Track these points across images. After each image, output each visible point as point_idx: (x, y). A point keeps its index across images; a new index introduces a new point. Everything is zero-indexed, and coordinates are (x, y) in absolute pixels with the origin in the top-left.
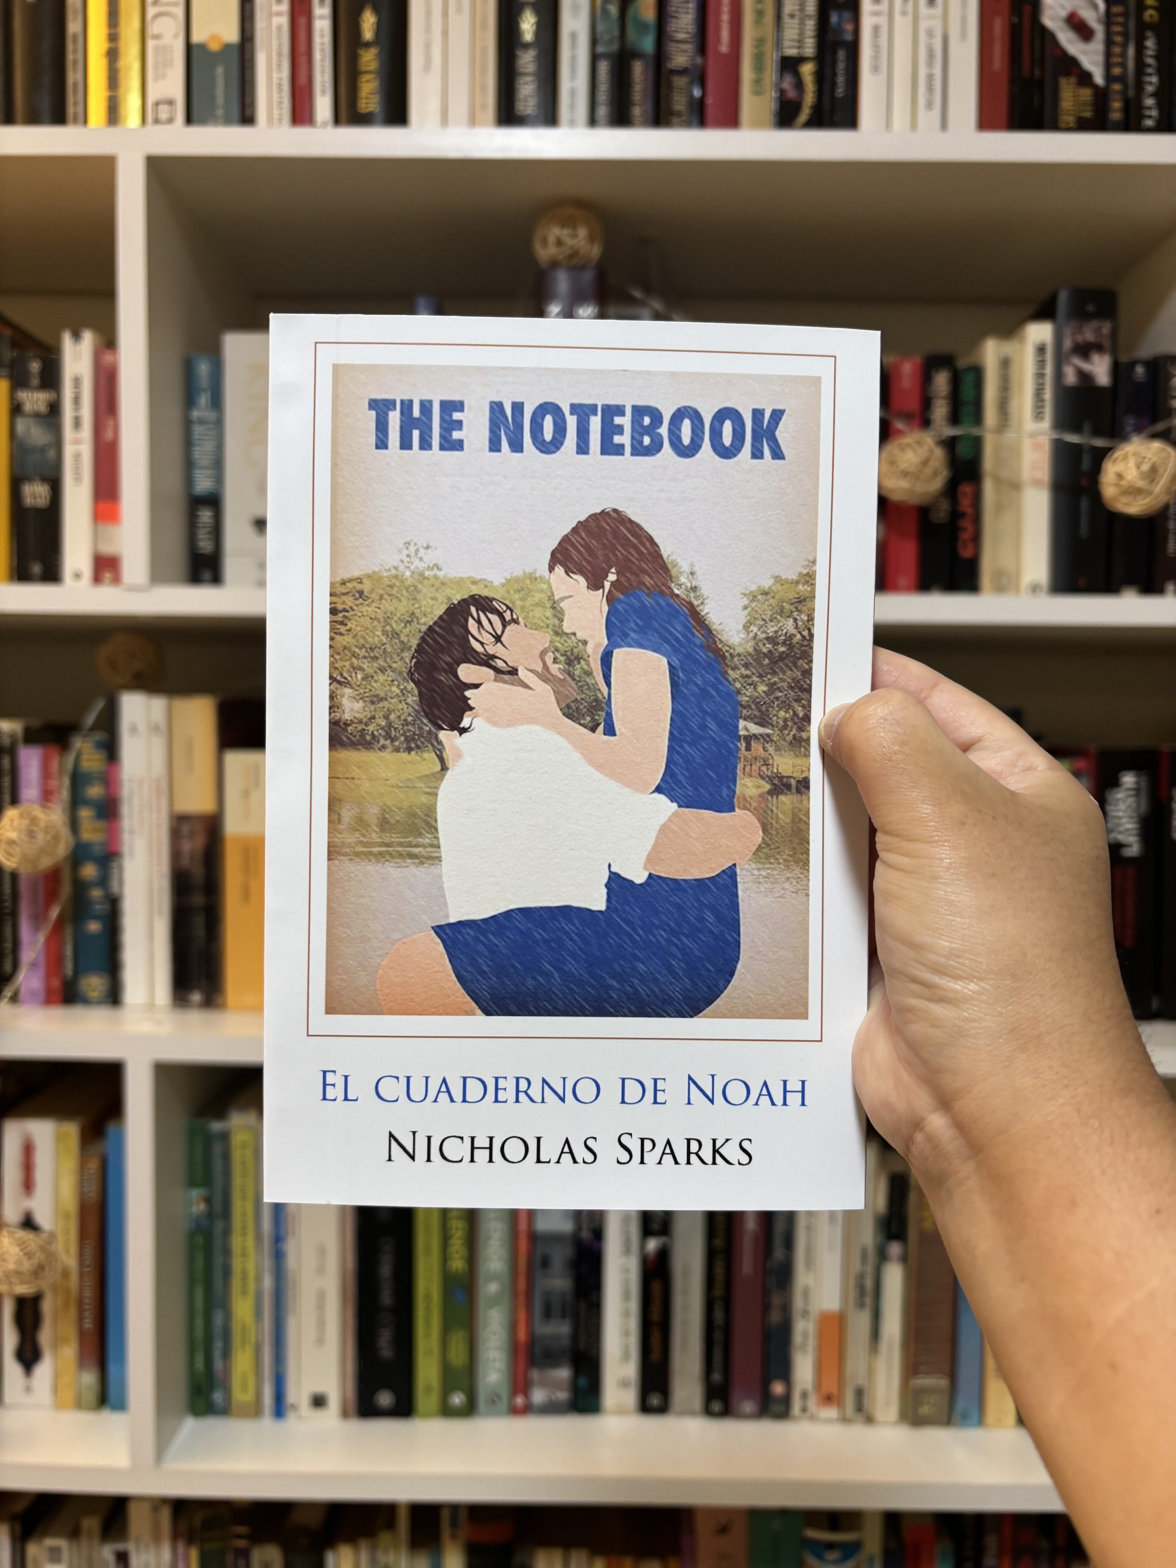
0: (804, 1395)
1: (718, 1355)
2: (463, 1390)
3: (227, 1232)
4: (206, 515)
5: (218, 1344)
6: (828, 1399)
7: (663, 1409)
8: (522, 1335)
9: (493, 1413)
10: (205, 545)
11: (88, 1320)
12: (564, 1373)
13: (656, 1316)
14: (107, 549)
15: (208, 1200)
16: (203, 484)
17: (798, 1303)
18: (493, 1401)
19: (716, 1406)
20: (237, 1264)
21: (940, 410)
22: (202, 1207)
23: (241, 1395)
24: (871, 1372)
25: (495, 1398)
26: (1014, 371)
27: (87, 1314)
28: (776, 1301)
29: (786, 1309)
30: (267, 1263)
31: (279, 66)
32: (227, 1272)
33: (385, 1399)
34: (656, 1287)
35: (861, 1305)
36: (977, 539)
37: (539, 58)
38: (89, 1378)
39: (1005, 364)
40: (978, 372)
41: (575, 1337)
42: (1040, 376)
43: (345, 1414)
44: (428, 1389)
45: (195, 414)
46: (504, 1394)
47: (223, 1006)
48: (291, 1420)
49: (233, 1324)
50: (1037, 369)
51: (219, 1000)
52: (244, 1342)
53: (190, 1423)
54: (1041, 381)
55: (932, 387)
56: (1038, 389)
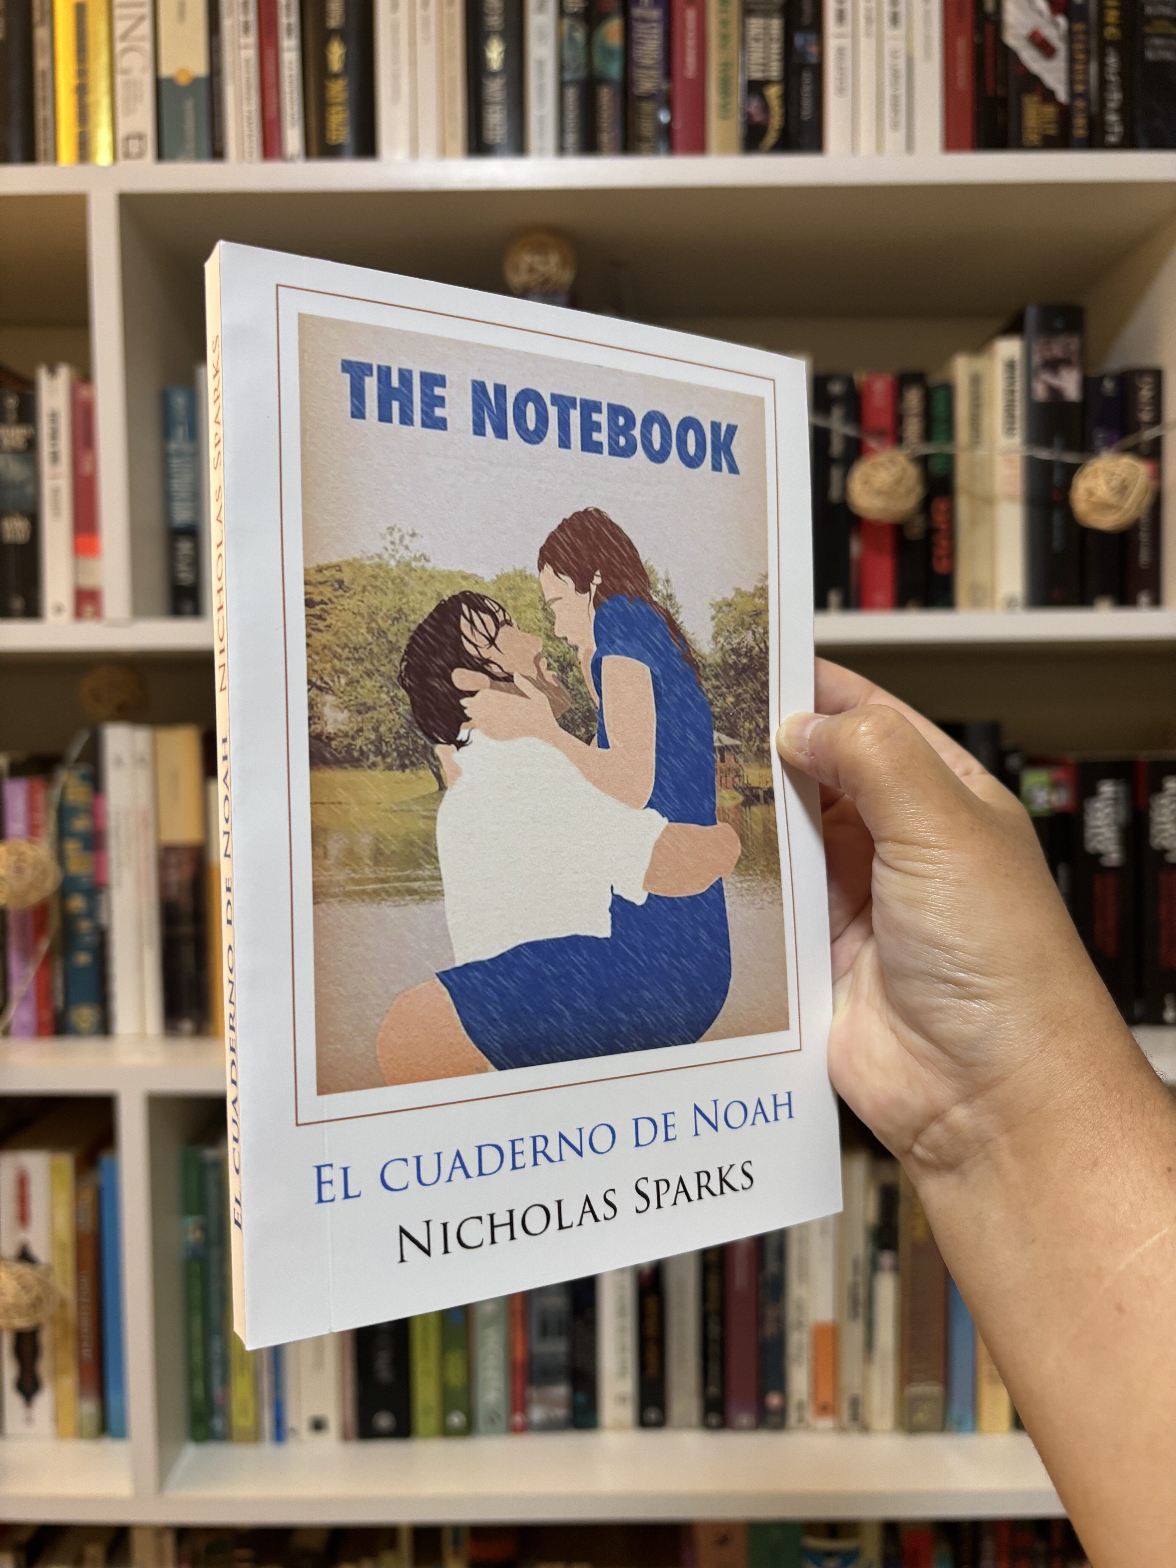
0: (800, 1406)
1: (714, 1369)
2: (461, 1410)
3: (226, 1259)
4: (185, 547)
5: (217, 1372)
6: (824, 1409)
7: (660, 1423)
8: (519, 1354)
9: (492, 1431)
10: (185, 576)
11: (86, 1350)
12: (561, 1391)
13: (651, 1331)
14: (87, 582)
15: (204, 1229)
16: (182, 515)
17: (792, 1315)
18: (492, 1420)
19: (714, 1419)
21: (913, 428)
22: (198, 1234)
23: (241, 1420)
24: (866, 1381)
25: (495, 1417)
26: (985, 388)
27: (85, 1344)
28: (770, 1313)
29: (781, 1321)
31: (249, 99)
32: (224, 1298)
33: (384, 1421)
34: (651, 1303)
35: (854, 1315)
36: (952, 554)
37: (508, 86)
38: (89, 1408)
39: (976, 381)
40: (949, 389)
41: (572, 1354)
42: (1010, 392)
43: (345, 1437)
44: (428, 1410)
45: (173, 446)
46: (503, 1411)
47: (214, 1034)
48: (291, 1445)
49: (232, 1351)
50: (1007, 385)
51: (210, 1028)
52: (242, 1369)
53: (191, 1449)
54: (1011, 397)
55: (904, 406)
56: (1008, 406)
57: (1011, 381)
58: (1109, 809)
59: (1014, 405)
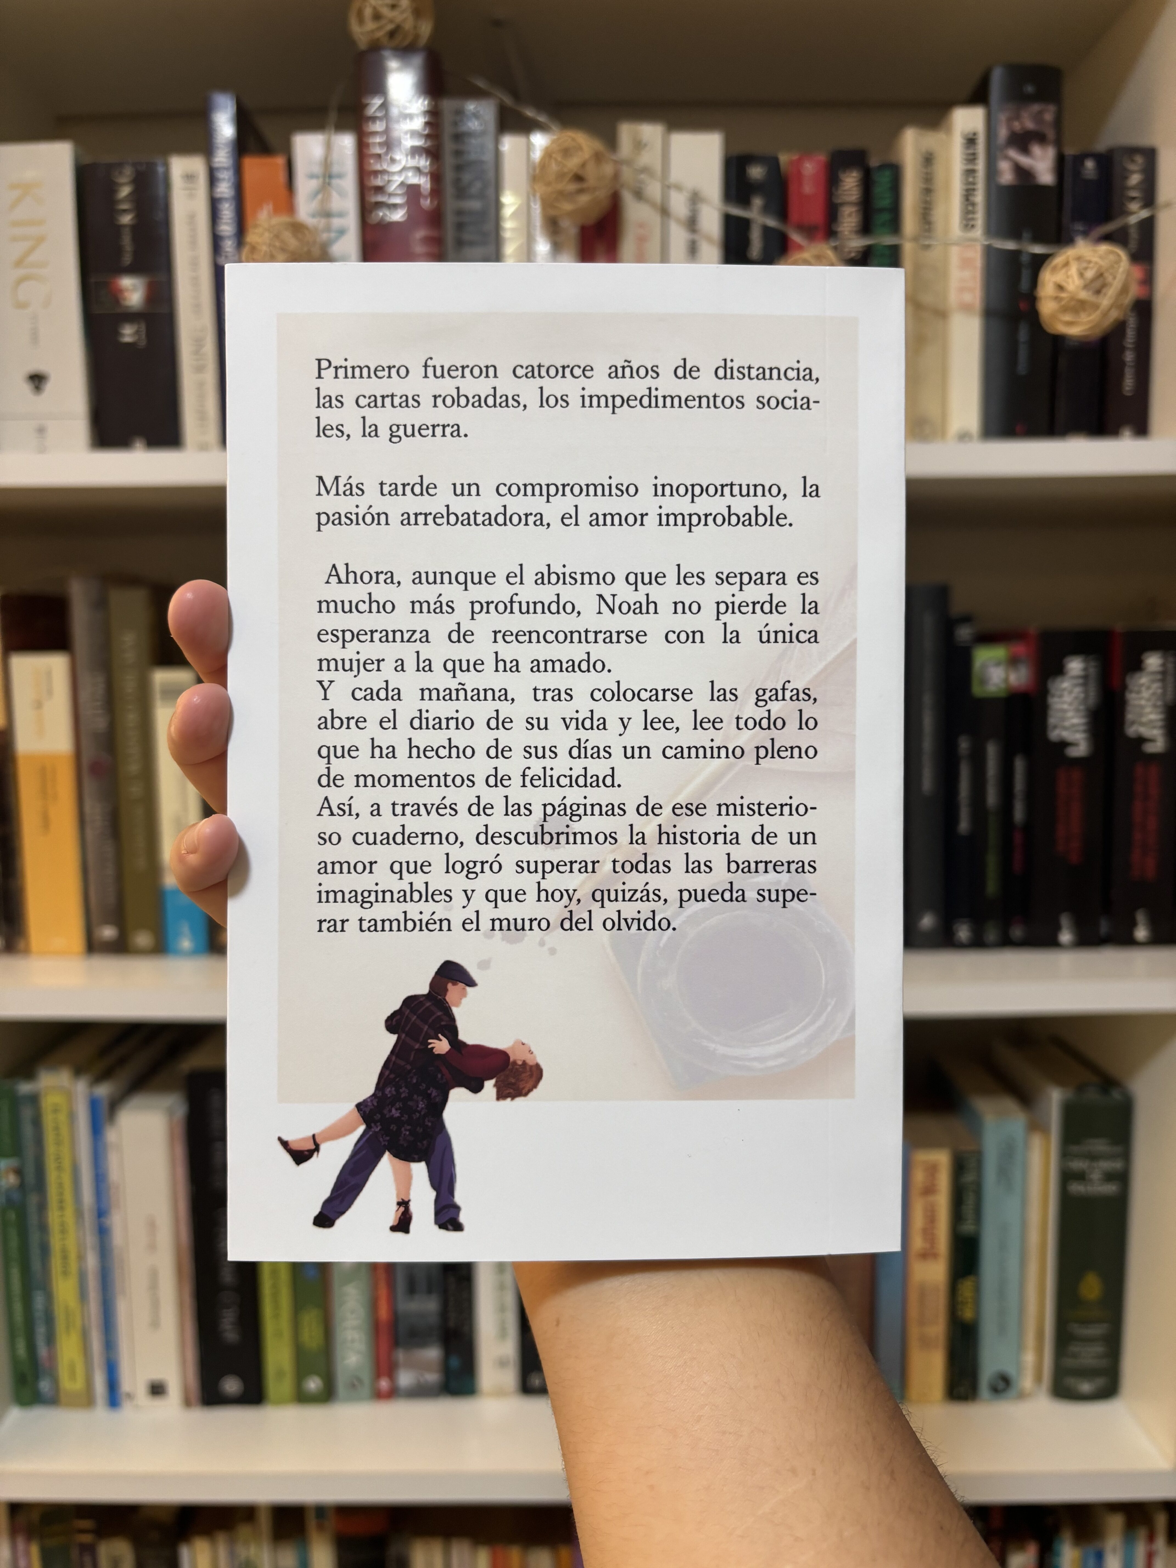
2: (318, 1374)
3: (42, 1207)
5: (41, 1330)
8: (384, 1313)
9: (354, 1397)
12: (433, 1354)
15: (19, 1172)
18: (354, 1385)
20: (56, 1243)
21: (849, 219)
22: (12, 1179)
23: (70, 1383)
25: (356, 1383)
26: (939, 170)
30: (90, 1240)
32: (45, 1250)
33: (231, 1385)
39: (928, 160)
40: (895, 171)
41: (444, 1313)
42: (970, 173)
43: (187, 1403)
44: (280, 1374)
46: (366, 1375)
47: (27, 951)
48: (127, 1411)
49: (56, 1308)
50: (966, 164)
51: (21, 945)
52: (68, 1328)
53: (15, 1414)
54: (971, 180)
55: (840, 192)
56: (967, 190)
57: (971, 158)
58: (1078, 690)
59: (974, 190)
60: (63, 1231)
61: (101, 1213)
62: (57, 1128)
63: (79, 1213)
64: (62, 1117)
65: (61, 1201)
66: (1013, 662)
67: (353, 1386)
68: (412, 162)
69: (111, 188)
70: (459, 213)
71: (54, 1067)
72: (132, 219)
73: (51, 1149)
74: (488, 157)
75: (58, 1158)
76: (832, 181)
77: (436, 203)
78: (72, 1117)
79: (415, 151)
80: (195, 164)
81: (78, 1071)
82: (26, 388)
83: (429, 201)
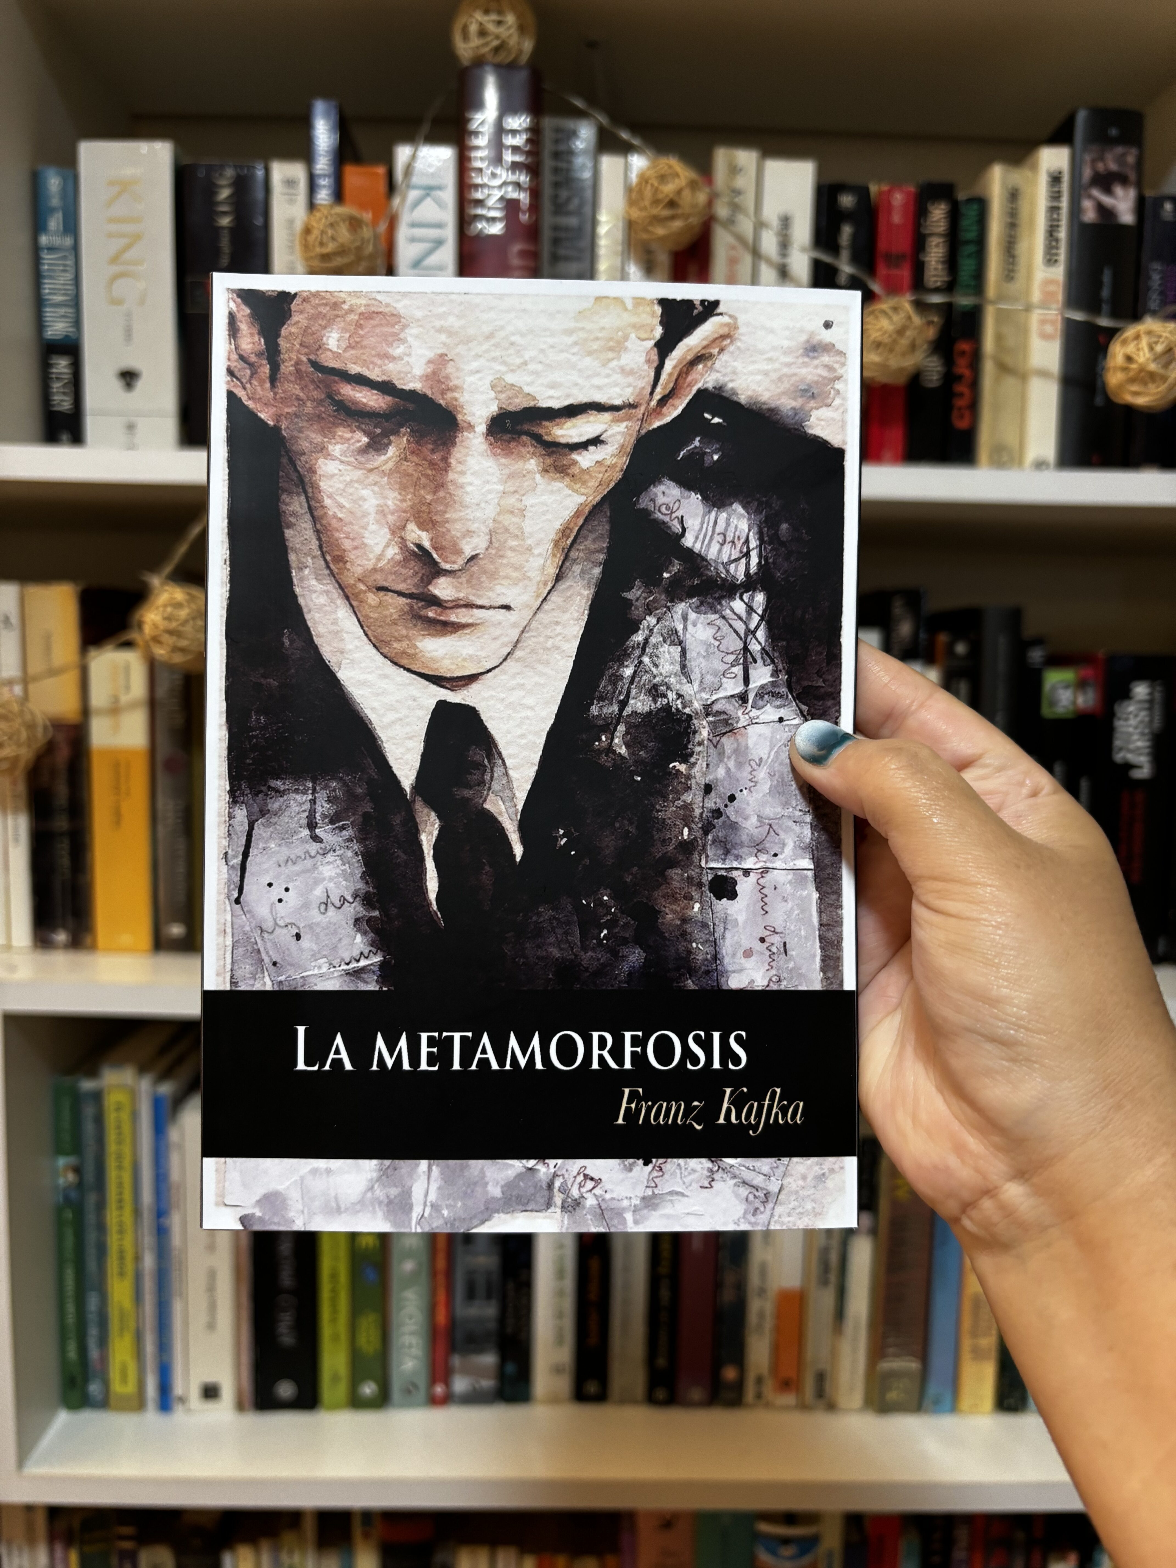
0: (759, 1380)
1: (663, 1339)
3: (101, 1206)
4: (62, 365)
5: (93, 1332)
6: (786, 1385)
7: (601, 1397)
8: (441, 1318)
9: (409, 1403)
10: (63, 402)
12: (489, 1360)
13: (593, 1295)
15: (78, 1170)
16: (57, 326)
17: (754, 1279)
18: (409, 1390)
19: (661, 1394)
20: (113, 1241)
21: (936, 253)
22: (71, 1177)
23: (121, 1387)
24: (834, 1354)
25: (411, 1388)
26: (1024, 206)
28: (729, 1278)
29: (741, 1287)
30: (148, 1240)
32: (102, 1250)
33: (286, 1390)
34: (594, 1264)
35: (824, 1282)
36: (974, 406)
39: (1014, 195)
41: (502, 1319)
42: (1053, 210)
43: (240, 1407)
44: (335, 1378)
45: (44, 240)
46: (422, 1381)
47: (93, 947)
48: (179, 1415)
49: (110, 1309)
50: (1050, 201)
51: (88, 940)
52: (122, 1329)
53: (63, 1417)
54: (1055, 216)
55: (928, 223)
56: (1051, 226)
57: (1055, 196)
58: (1143, 714)
59: (1058, 226)
60: (121, 1231)
61: (161, 1212)
62: (119, 1127)
63: (137, 1212)
64: (125, 1116)
65: (120, 1201)
66: (1081, 685)
67: (409, 1392)
68: (512, 178)
69: (211, 190)
70: (556, 228)
71: (119, 1064)
72: (230, 222)
73: (112, 1147)
74: (587, 175)
75: (119, 1157)
76: (920, 212)
77: (534, 218)
78: (135, 1116)
79: (515, 166)
80: (296, 170)
81: (142, 1069)
82: (117, 385)
83: (527, 215)
